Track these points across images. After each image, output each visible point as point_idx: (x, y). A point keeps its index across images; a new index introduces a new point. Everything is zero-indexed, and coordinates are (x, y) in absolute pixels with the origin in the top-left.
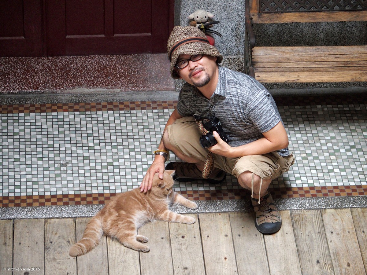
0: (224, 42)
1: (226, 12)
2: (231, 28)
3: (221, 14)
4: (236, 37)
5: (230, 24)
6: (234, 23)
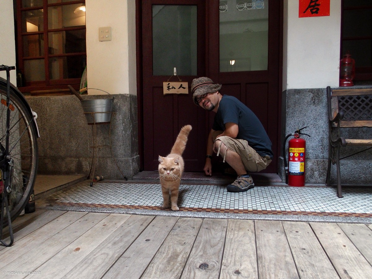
0: (314, 150)
1: (315, 128)
2: (318, 140)
3: (312, 130)
4: (321, 147)
5: (318, 137)
6: (320, 137)
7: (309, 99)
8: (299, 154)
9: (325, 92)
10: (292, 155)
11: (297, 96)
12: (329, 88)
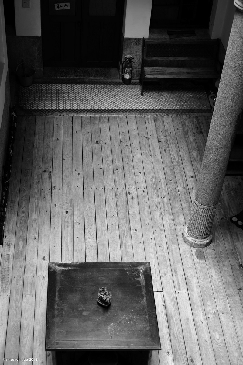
0: (135, 65)
2: (137, 61)
3: (135, 56)
4: (139, 64)
6: (138, 59)
7: (134, 43)
8: (129, 71)
9: (142, 40)
10: (126, 71)
11: (129, 41)
12: (144, 38)
